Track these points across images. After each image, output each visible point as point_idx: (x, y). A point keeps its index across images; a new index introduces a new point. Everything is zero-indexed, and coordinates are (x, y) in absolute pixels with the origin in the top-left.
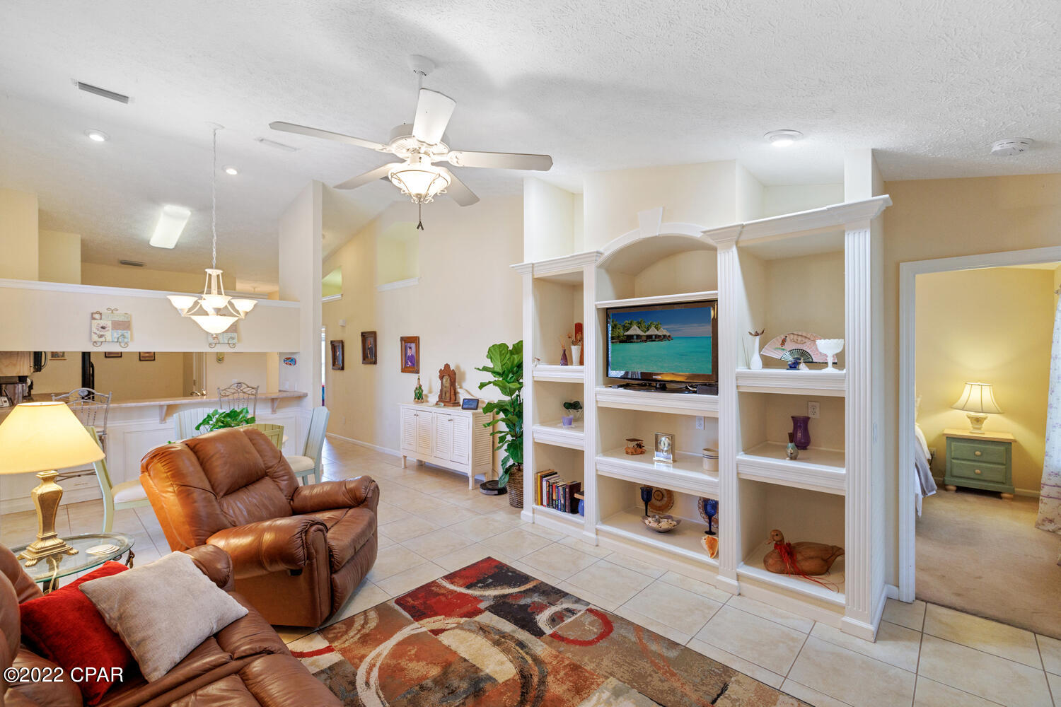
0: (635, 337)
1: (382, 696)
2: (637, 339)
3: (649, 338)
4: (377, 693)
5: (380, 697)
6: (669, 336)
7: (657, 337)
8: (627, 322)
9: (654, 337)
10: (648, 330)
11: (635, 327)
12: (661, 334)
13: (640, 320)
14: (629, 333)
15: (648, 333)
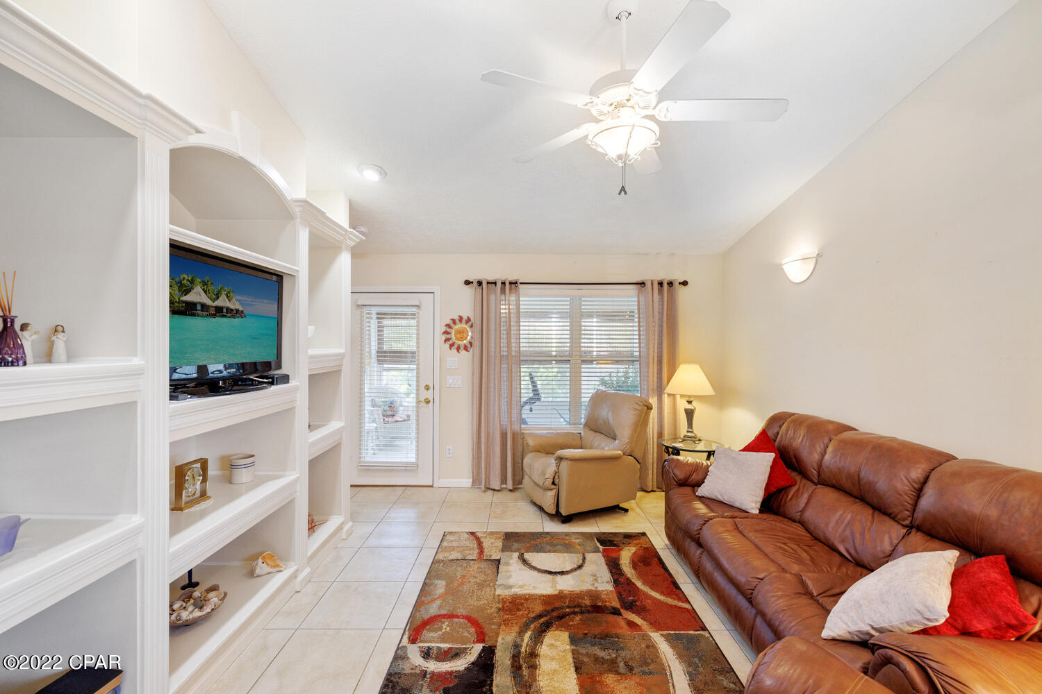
0: (199, 307)
1: (670, 685)
3: (219, 311)
4: (674, 691)
5: (673, 685)
6: (242, 312)
7: (229, 310)
8: (186, 278)
9: (225, 310)
10: (218, 298)
11: (198, 289)
12: (232, 307)
13: (206, 279)
14: (188, 298)
15: (218, 303)
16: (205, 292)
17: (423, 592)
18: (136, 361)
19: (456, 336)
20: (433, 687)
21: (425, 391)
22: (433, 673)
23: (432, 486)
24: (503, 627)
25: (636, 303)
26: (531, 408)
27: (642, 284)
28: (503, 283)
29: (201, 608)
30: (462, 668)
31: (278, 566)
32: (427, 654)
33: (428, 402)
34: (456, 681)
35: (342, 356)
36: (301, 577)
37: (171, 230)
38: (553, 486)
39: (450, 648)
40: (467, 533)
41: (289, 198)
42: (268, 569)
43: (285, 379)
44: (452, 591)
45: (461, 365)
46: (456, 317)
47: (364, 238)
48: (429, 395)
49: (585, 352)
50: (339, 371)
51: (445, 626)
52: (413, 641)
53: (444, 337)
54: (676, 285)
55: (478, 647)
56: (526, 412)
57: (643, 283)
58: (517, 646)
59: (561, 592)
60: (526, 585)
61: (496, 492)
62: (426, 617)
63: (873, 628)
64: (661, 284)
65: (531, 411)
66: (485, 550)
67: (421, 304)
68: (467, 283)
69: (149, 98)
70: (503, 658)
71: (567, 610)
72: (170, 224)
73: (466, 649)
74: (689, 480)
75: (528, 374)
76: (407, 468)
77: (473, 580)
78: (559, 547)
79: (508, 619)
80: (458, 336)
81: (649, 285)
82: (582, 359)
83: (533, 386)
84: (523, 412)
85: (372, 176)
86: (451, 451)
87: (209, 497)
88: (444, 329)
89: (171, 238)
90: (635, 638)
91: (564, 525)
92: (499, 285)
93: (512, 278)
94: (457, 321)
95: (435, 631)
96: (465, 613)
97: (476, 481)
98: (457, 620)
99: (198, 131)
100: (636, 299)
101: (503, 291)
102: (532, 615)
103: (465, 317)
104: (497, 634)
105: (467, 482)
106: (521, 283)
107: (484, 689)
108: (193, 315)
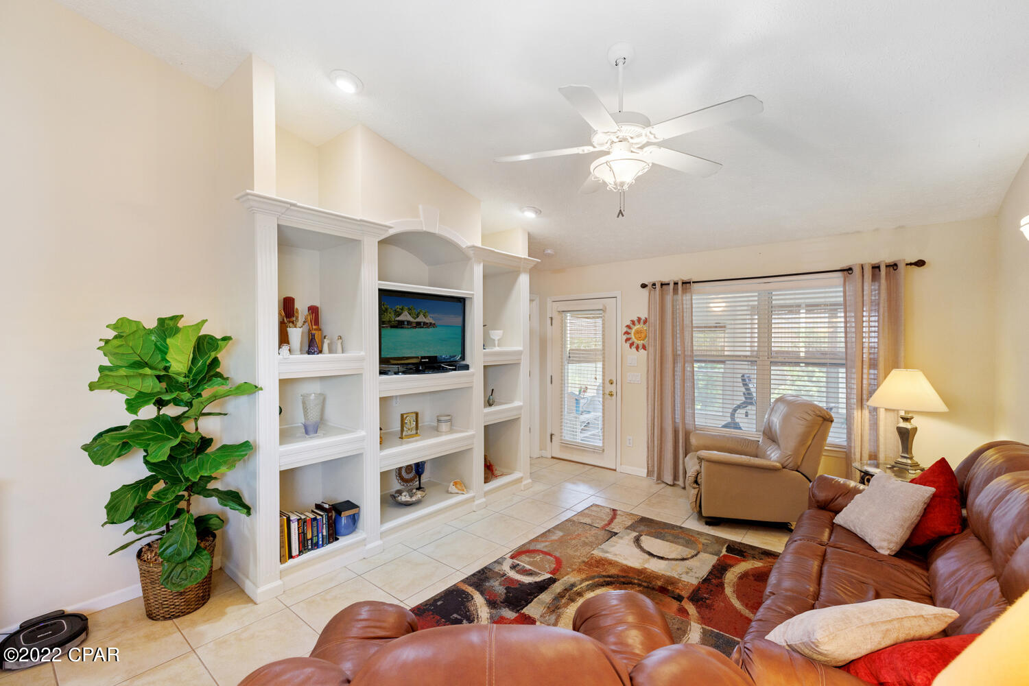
0: (406, 323)
2: (408, 325)
3: (419, 325)
6: (434, 324)
7: (425, 324)
8: (398, 307)
9: (422, 324)
10: (418, 317)
11: (406, 313)
12: (428, 321)
13: (411, 307)
14: (400, 318)
15: (418, 320)
16: (410, 314)
17: (543, 535)
18: (363, 353)
19: (635, 336)
20: (503, 583)
21: (609, 385)
22: (509, 577)
23: (615, 470)
24: (575, 572)
25: (842, 294)
26: (747, 412)
27: (848, 270)
28: (676, 284)
29: (411, 497)
30: (527, 582)
31: (463, 490)
32: (513, 567)
33: (611, 395)
34: (518, 586)
35: (520, 353)
36: (477, 502)
37: (379, 284)
38: (695, 485)
39: (530, 570)
40: (610, 509)
41: (464, 247)
42: (457, 491)
43: (467, 367)
44: (561, 541)
45: (638, 363)
46: (635, 319)
47: (539, 261)
48: (612, 388)
49: (777, 352)
50: (519, 364)
51: (538, 558)
52: (512, 557)
53: (625, 337)
54: (901, 266)
55: (549, 576)
56: (740, 416)
57: (850, 269)
58: (573, 585)
59: (646, 568)
60: (621, 556)
61: (668, 486)
62: (531, 548)
63: (788, 645)
64: (876, 268)
65: (747, 416)
66: (613, 524)
67: (606, 308)
68: (644, 286)
69: (361, 221)
70: (557, 588)
71: (636, 581)
72: (379, 280)
73: (539, 574)
74: (832, 505)
75: (740, 376)
76: (594, 450)
77: (583, 539)
78: (681, 541)
79: (583, 570)
80: (637, 336)
81: (857, 271)
82: (772, 360)
83: (746, 389)
84: (736, 415)
85: (530, 215)
86: (631, 441)
87: (419, 435)
88: (625, 329)
89: (381, 287)
90: (674, 619)
91: (707, 526)
92: (672, 285)
93: (686, 279)
94: (636, 322)
95: (530, 557)
96: (557, 554)
97: (649, 473)
98: (548, 557)
99: (391, 228)
100: (842, 289)
101: (675, 291)
102: (604, 574)
103: (643, 318)
104: (568, 574)
105: (644, 472)
106: (693, 282)
107: (529, 597)
108: (402, 328)
